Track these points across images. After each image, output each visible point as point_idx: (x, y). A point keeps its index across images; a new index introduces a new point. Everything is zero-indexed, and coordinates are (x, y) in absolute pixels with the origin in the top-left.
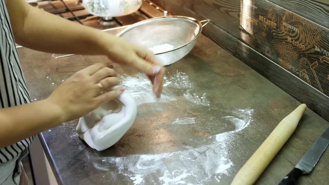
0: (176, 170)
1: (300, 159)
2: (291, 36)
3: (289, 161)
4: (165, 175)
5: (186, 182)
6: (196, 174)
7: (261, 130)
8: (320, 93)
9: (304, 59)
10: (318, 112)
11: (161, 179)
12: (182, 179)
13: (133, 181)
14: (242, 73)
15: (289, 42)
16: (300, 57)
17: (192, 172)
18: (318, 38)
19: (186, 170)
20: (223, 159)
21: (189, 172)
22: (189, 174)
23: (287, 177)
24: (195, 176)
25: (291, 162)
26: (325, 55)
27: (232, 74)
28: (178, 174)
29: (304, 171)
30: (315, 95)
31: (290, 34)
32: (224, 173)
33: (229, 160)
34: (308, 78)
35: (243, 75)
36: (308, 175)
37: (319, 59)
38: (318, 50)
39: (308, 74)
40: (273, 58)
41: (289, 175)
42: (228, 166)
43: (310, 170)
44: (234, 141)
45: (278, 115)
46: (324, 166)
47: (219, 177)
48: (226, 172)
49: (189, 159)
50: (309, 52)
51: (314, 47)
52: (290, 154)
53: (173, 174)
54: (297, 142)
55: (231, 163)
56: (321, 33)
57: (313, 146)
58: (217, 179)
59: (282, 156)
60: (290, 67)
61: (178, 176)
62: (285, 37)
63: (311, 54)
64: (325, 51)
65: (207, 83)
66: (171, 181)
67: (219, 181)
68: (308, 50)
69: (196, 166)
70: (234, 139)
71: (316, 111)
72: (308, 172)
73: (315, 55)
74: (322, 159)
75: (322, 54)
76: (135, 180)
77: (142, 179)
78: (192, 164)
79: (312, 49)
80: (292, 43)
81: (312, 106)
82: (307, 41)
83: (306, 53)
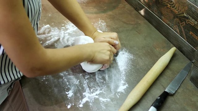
0: (94, 88)
1: (169, 84)
2: (170, 4)
3: (162, 85)
4: (87, 91)
5: (99, 97)
6: (105, 91)
7: (147, 63)
8: (185, 42)
9: (177, 19)
10: (183, 52)
11: (84, 94)
12: (97, 95)
13: (67, 94)
14: (139, 22)
15: (168, 7)
16: (174, 18)
17: (103, 90)
18: (186, 8)
19: (99, 89)
20: (122, 82)
21: (101, 90)
22: (101, 91)
23: (159, 98)
24: (105, 93)
25: (163, 86)
26: (189, 19)
27: (133, 23)
28: (95, 91)
29: (170, 93)
30: (182, 42)
31: (170, 3)
32: (122, 91)
33: (126, 83)
34: (178, 31)
35: (140, 24)
36: (172, 95)
37: (186, 21)
38: (186, 15)
39: (179, 29)
40: (158, 15)
41: (161, 96)
42: (125, 87)
43: (174, 92)
44: (130, 70)
45: (158, 53)
46: (182, 89)
47: (119, 94)
48: (123, 91)
49: (102, 81)
50: (180, 15)
51: (183, 13)
52: (163, 80)
53: (91, 91)
54: (168, 73)
55: (127, 85)
56: (188, 5)
57: (178, 76)
58: (117, 95)
59: (158, 82)
60: (168, 23)
61: (94, 92)
62: (166, 4)
63: (181, 17)
64: (190, 17)
65: (117, 29)
66: (90, 95)
67: (118, 97)
68: (179, 14)
69: (106, 86)
70: (130, 69)
71: (182, 51)
72: (172, 93)
73: (184, 18)
74: (182, 85)
75: (188, 18)
76: (69, 94)
77: (72, 94)
78: (103, 84)
79: (182, 14)
80: (170, 9)
81: (180, 48)
82: (180, 9)
83: (178, 16)
